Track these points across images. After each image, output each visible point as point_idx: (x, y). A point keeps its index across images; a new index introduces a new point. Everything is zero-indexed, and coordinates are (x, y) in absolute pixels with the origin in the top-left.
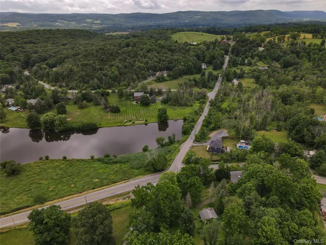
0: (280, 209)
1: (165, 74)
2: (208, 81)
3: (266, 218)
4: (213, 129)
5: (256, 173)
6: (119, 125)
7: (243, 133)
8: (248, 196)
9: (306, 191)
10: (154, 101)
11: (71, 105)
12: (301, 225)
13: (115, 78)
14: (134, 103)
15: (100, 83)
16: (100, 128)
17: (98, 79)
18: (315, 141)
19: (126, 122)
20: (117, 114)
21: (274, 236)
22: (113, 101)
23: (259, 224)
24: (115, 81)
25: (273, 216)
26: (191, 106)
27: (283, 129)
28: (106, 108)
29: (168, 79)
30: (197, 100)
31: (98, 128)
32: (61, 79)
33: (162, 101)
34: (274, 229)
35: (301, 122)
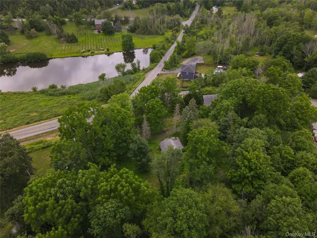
0: (268, 129)
1: (134, 1)
2: (184, 8)
3: (250, 140)
4: (186, 57)
5: (236, 89)
6: (75, 55)
7: (221, 57)
8: (225, 118)
9: (299, 110)
10: (119, 31)
11: (17, 35)
12: (297, 149)
13: (72, 4)
14: (96, 32)
15: (54, 10)
16: (52, 58)
17: (50, 5)
18: (306, 59)
19: (84, 52)
20: (73, 44)
21: (261, 164)
22: (70, 29)
23: (238, 149)
24: (72, 7)
25: (260, 138)
26: (163, 34)
27: (267, 53)
28: (60, 37)
29: (137, 7)
30: (170, 29)
31: (49, 59)
32: (6, 6)
33: (128, 30)
34: (262, 155)
35: (291, 40)
